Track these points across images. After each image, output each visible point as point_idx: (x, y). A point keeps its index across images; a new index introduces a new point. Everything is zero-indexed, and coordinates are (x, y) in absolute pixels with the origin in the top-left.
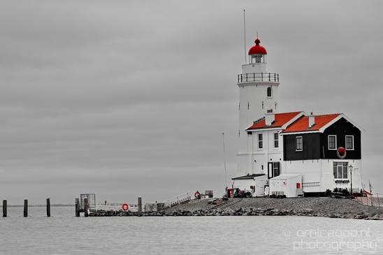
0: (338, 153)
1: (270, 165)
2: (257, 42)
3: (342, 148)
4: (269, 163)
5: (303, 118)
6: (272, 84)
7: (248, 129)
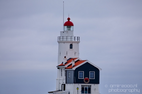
0: (84, 81)
1: (63, 85)
2: (69, 19)
3: (87, 78)
4: (62, 85)
5: (79, 61)
6: (73, 42)
7: (58, 66)
